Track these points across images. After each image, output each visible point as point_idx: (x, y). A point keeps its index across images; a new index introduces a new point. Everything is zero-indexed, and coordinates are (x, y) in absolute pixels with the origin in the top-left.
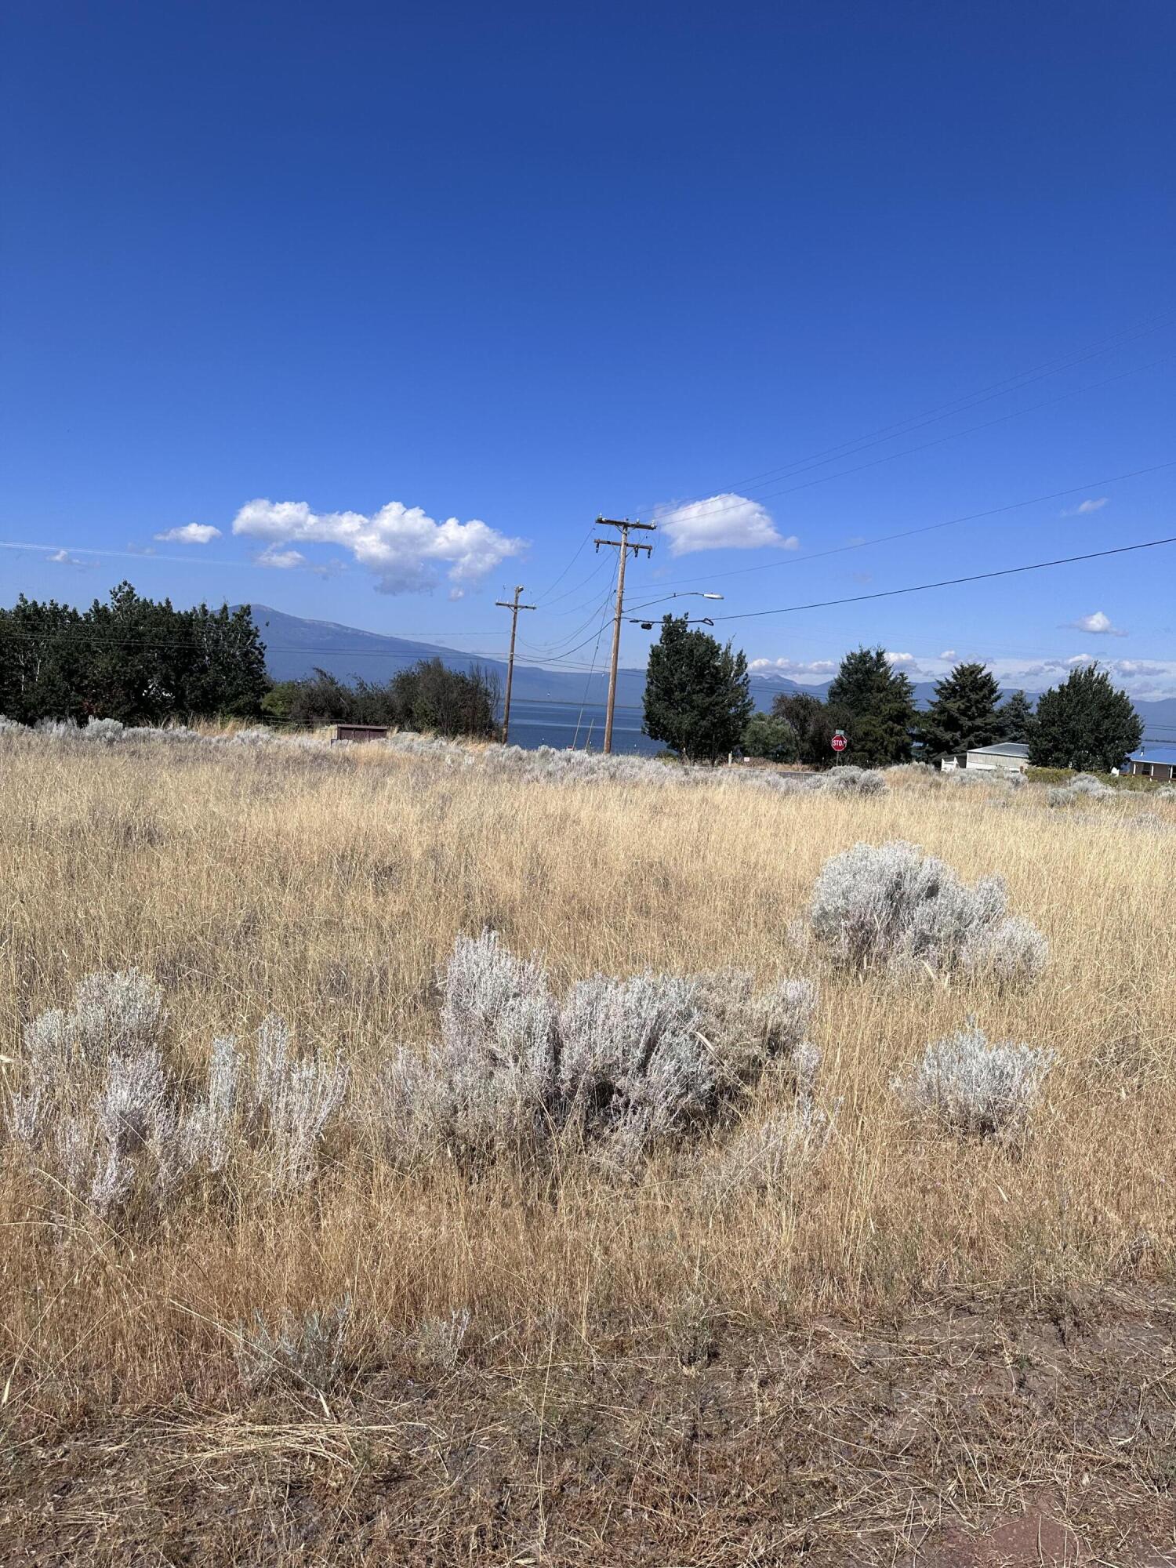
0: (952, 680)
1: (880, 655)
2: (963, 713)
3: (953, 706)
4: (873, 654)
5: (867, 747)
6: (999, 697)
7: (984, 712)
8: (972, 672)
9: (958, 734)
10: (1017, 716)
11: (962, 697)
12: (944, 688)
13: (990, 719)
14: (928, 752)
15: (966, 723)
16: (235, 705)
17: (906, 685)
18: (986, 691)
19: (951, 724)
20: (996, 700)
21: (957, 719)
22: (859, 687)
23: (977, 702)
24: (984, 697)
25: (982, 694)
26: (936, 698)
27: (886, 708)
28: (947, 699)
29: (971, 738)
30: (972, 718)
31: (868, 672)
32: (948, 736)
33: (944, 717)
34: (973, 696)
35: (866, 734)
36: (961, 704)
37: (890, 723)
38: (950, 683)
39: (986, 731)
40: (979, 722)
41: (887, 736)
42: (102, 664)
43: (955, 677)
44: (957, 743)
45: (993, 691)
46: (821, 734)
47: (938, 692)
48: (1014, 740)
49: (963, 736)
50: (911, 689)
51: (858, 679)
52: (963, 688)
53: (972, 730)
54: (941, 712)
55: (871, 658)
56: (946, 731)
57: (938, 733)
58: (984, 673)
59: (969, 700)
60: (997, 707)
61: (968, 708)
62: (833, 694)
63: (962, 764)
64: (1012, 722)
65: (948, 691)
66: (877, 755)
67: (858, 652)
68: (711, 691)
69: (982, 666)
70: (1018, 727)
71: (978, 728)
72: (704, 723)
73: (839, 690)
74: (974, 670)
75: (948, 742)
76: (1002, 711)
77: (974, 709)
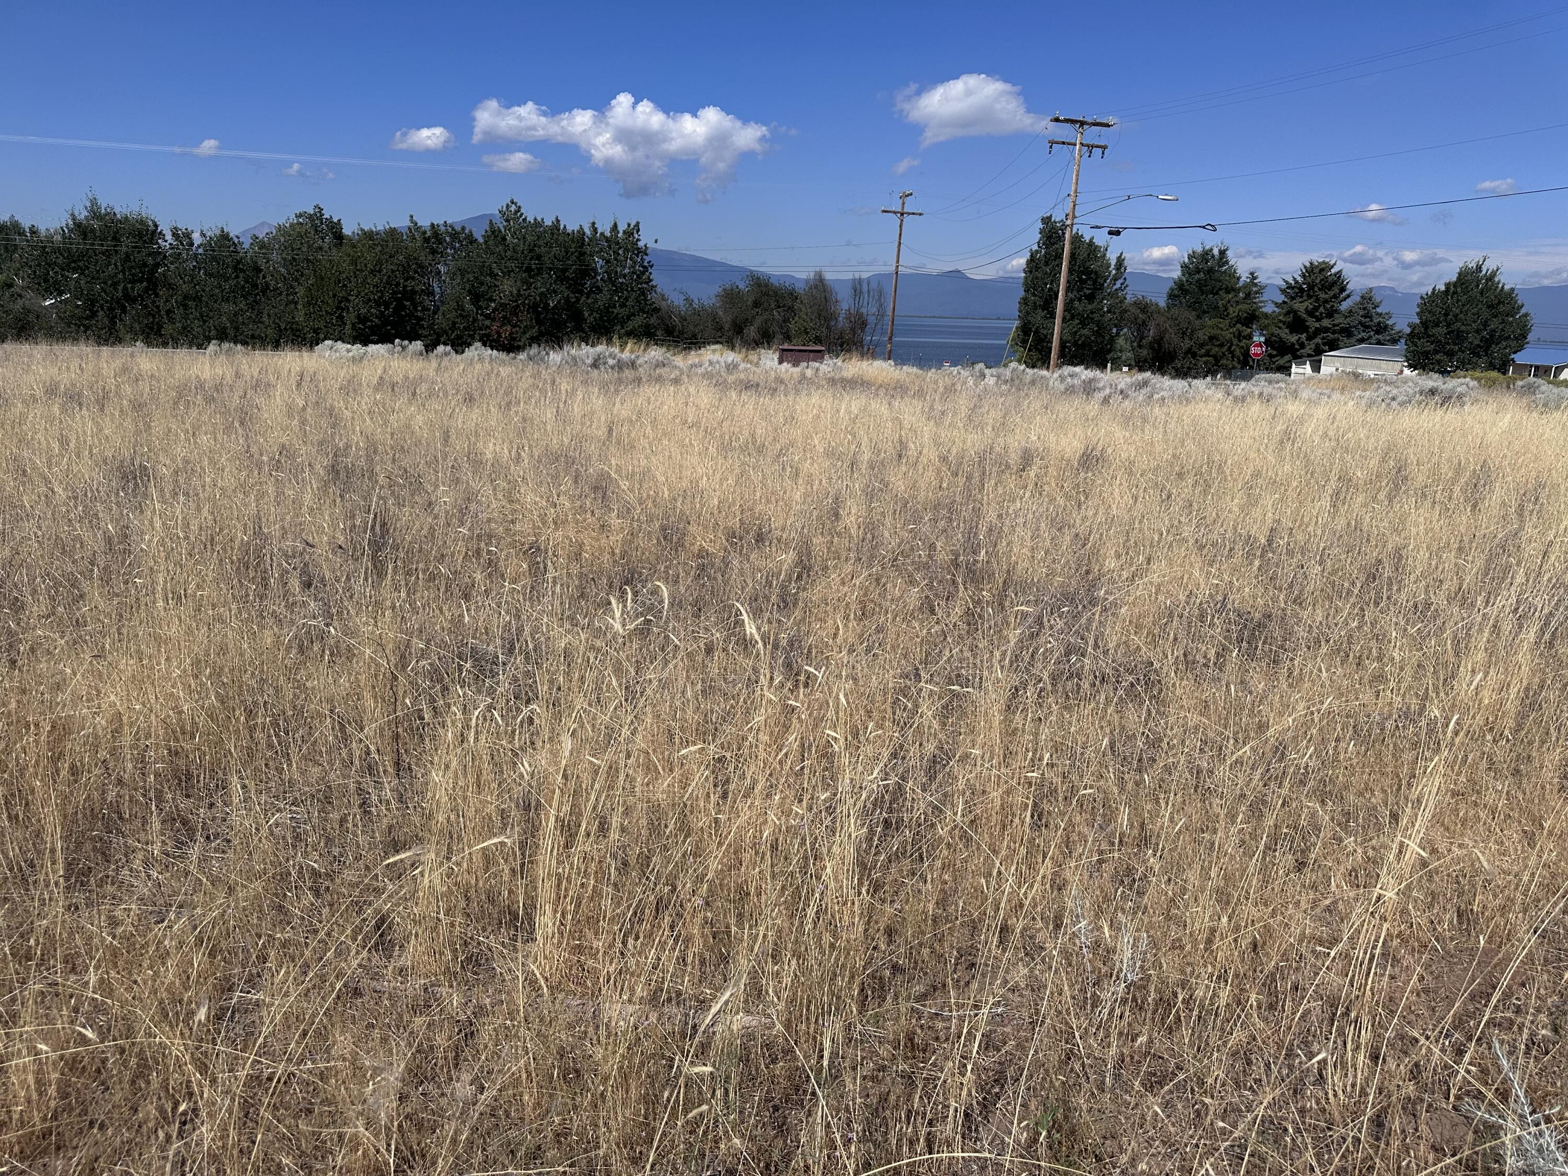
0: (1299, 279)
1: (1223, 253)
2: (1311, 313)
3: (1301, 306)
4: (1216, 252)
5: (1213, 352)
6: (1348, 296)
7: (1331, 314)
8: (1322, 270)
9: (1304, 336)
10: (1365, 316)
11: (1310, 297)
12: (1290, 287)
13: (1338, 319)
14: (1271, 356)
15: (1312, 324)
16: (630, 325)
17: (1256, 285)
18: (1336, 290)
19: (1297, 325)
20: (1345, 299)
21: (1304, 321)
22: (1200, 288)
23: (1326, 301)
24: (1335, 297)
25: (1331, 293)
26: (1281, 298)
27: (1233, 311)
28: (1293, 298)
29: (1318, 340)
30: (1319, 319)
31: (1210, 271)
32: (1293, 338)
33: (1290, 319)
34: (1322, 296)
35: (1211, 338)
36: (1309, 304)
37: (1239, 326)
38: (1296, 282)
39: (1334, 332)
40: (1326, 323)
41: (1235, 341)
42: (508, 286)
43: (1303, 276)
44: (1302, 346)
45: (1343, 289)
46: (1162, 339)
47: (1283, 291)
48: (1361, 341)
49: (1309, 338)
50: (1261, 289)
51: (1199, 280)
52: (1311, 287)
53: (1318, 331)
54: (1288, 313)
55: (1213, 256)
56: (1291, 332)
57: (1283, 335)
58: (1333, 271)
59: (1317, 300)
60: (1344, 306)
61: (1316, 309)
62: (1171, 296)
63: (1316, 368)
64: (1360, 323)
65: (1294, 291)
66: (1224, 362)
67: (1199, 249)
68: (1091, 298)
69: (1332, 263)
70: (1366, 327)
71: (1326, 330)
72: (1085, 332)
73: (1179, 291)
74: (1324, 268)
75: (1293, 344)
76: (1351, 311)
77: (1322, 309)
